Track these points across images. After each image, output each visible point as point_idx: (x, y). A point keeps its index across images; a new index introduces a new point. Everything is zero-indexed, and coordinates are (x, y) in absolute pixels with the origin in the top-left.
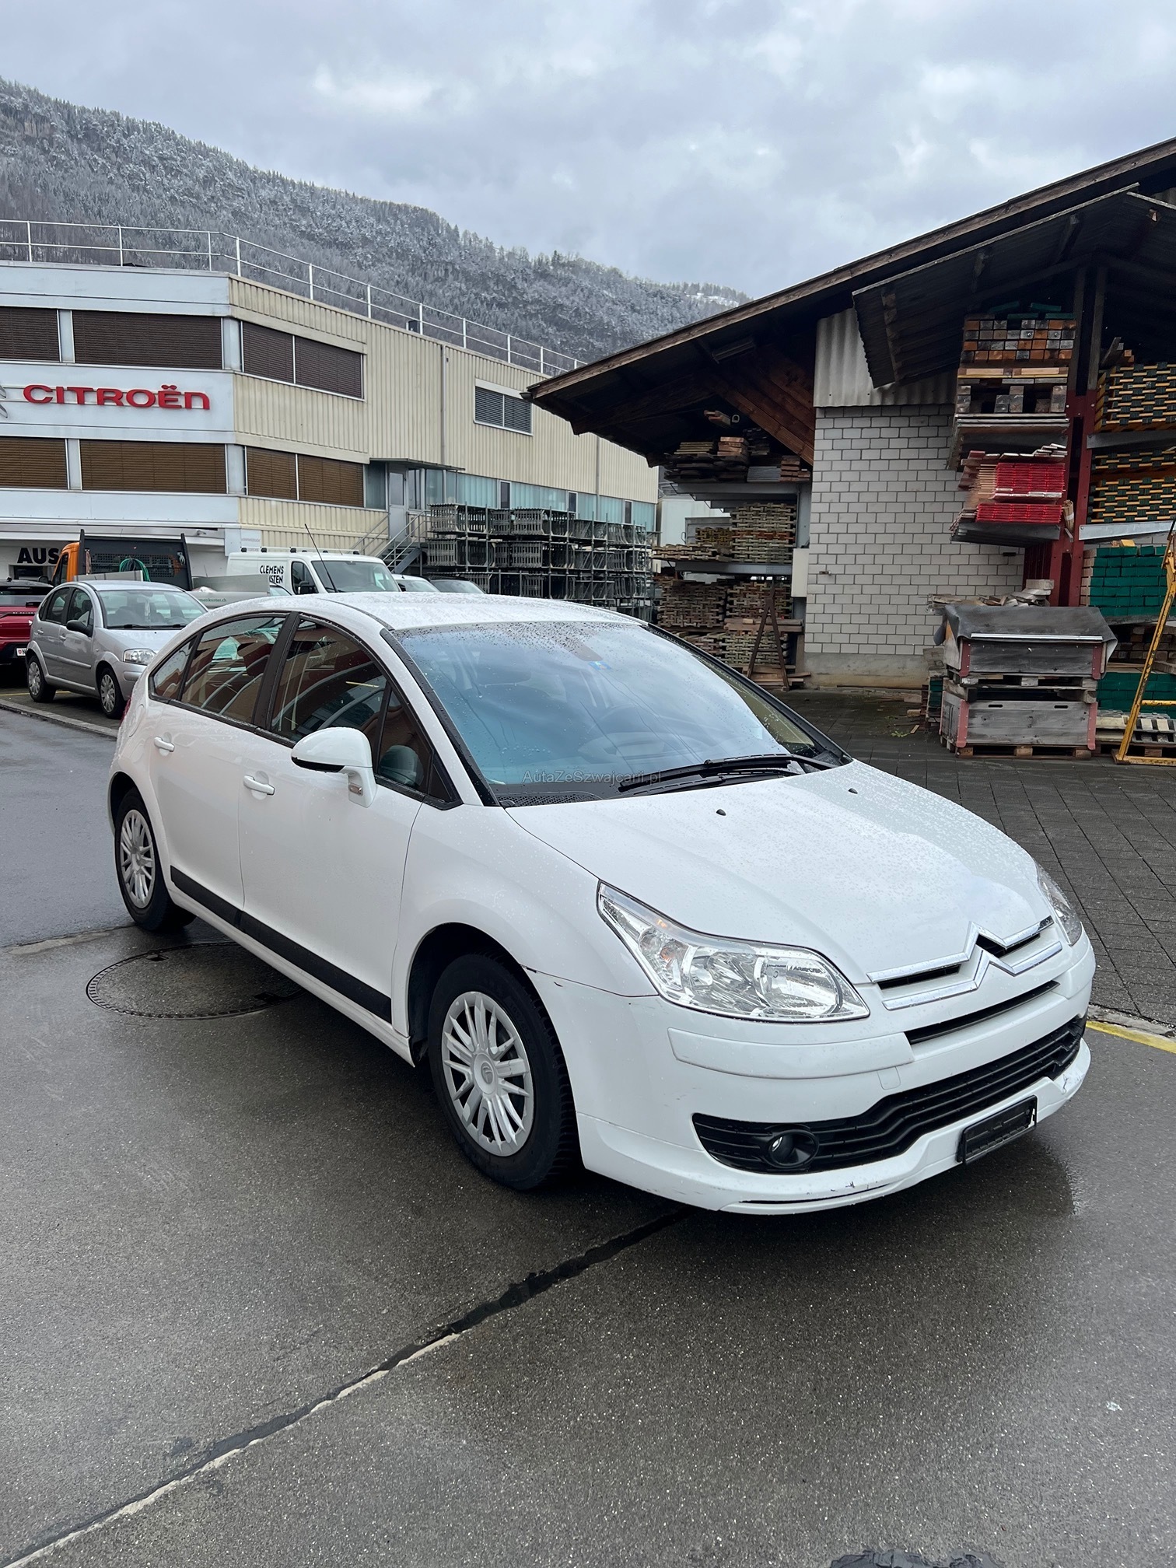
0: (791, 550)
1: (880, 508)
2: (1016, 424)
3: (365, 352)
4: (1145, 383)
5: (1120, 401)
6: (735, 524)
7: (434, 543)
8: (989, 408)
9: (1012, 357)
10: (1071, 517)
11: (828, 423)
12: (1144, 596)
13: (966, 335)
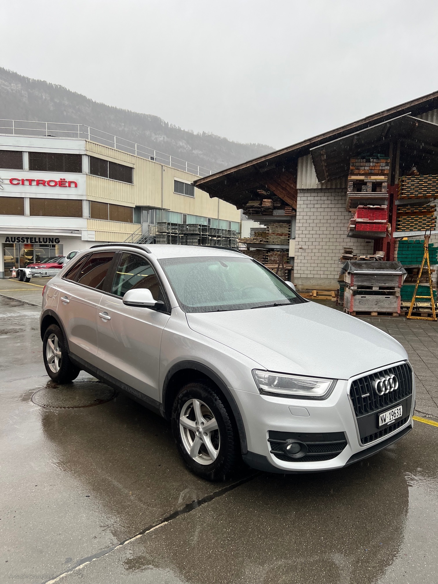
0: (289, 240)
1: (321, 225)
2: (369, 196)
3: (134, 167)
4: (415, 182)
5: (406, 188)
6: (268, 230)
7: (159, 236)
8: (360, 190)
9: (367, 172)
10: (390, 229)
11: (302, 195)
12: (417, 258)
13: (351, 164)
